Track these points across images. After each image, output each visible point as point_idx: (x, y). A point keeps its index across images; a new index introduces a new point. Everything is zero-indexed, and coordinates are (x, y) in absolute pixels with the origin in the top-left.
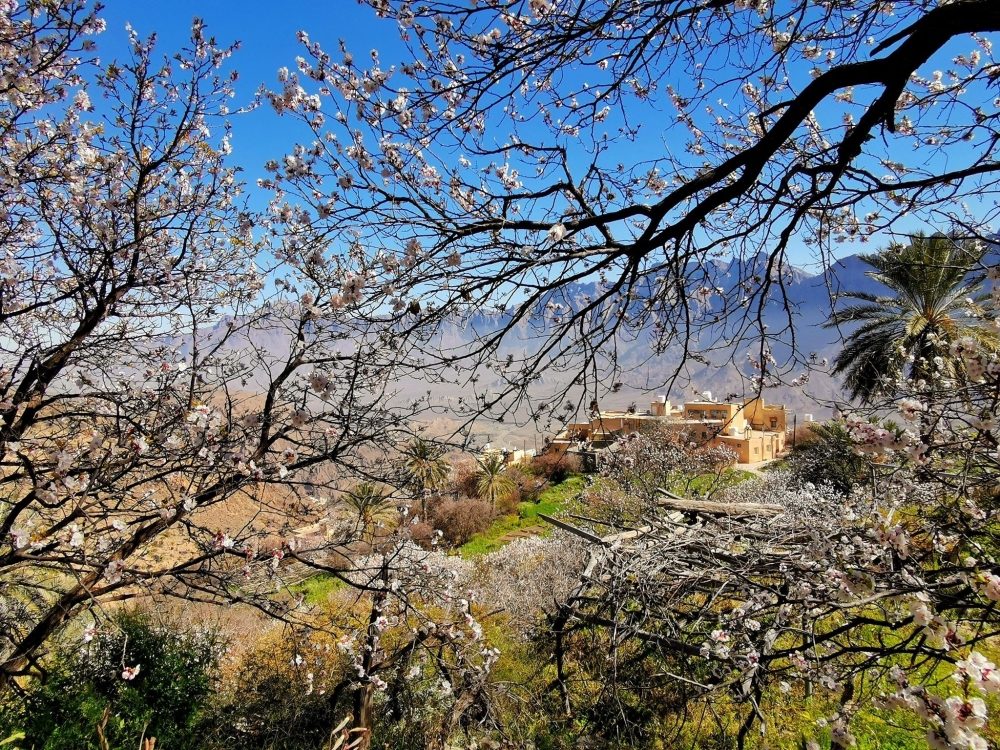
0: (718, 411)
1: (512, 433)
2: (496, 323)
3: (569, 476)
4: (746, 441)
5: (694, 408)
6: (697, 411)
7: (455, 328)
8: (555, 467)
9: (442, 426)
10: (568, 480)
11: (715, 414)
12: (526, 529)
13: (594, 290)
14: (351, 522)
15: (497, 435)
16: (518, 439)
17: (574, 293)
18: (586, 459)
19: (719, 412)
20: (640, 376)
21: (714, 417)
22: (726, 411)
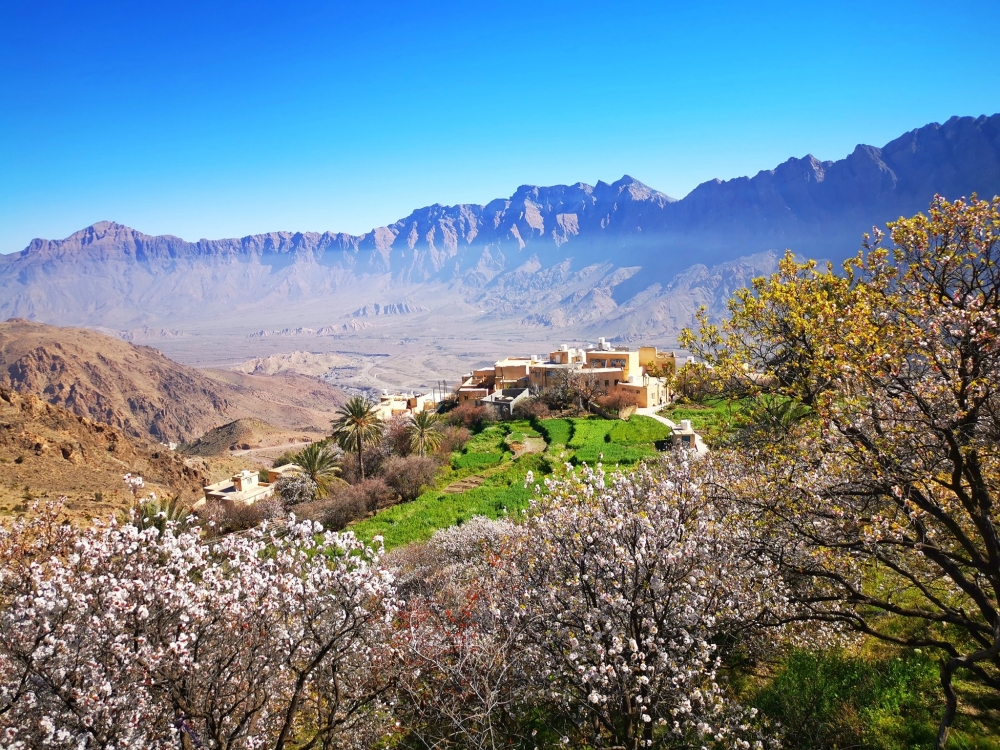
0: (617, 360)
1: (377, 366)
2: (356, 248)
3: (487, 425)
4: (645, 388)
5: (596, 358)
6: (598, 360)
7: (310, 253)
8: (473, 416)
9: (302, 360)
10: (489, 429)
11: (615, 362)
12: (466, 479)
13: (459, 213)
14: (303, 482)
15: (361, 368)
16: (385, 371)
17: (438, 217)
18: (501, 408)
19: (619, 361)
20: (508, 303)
21: (614, 366)
22: (625, 360)
